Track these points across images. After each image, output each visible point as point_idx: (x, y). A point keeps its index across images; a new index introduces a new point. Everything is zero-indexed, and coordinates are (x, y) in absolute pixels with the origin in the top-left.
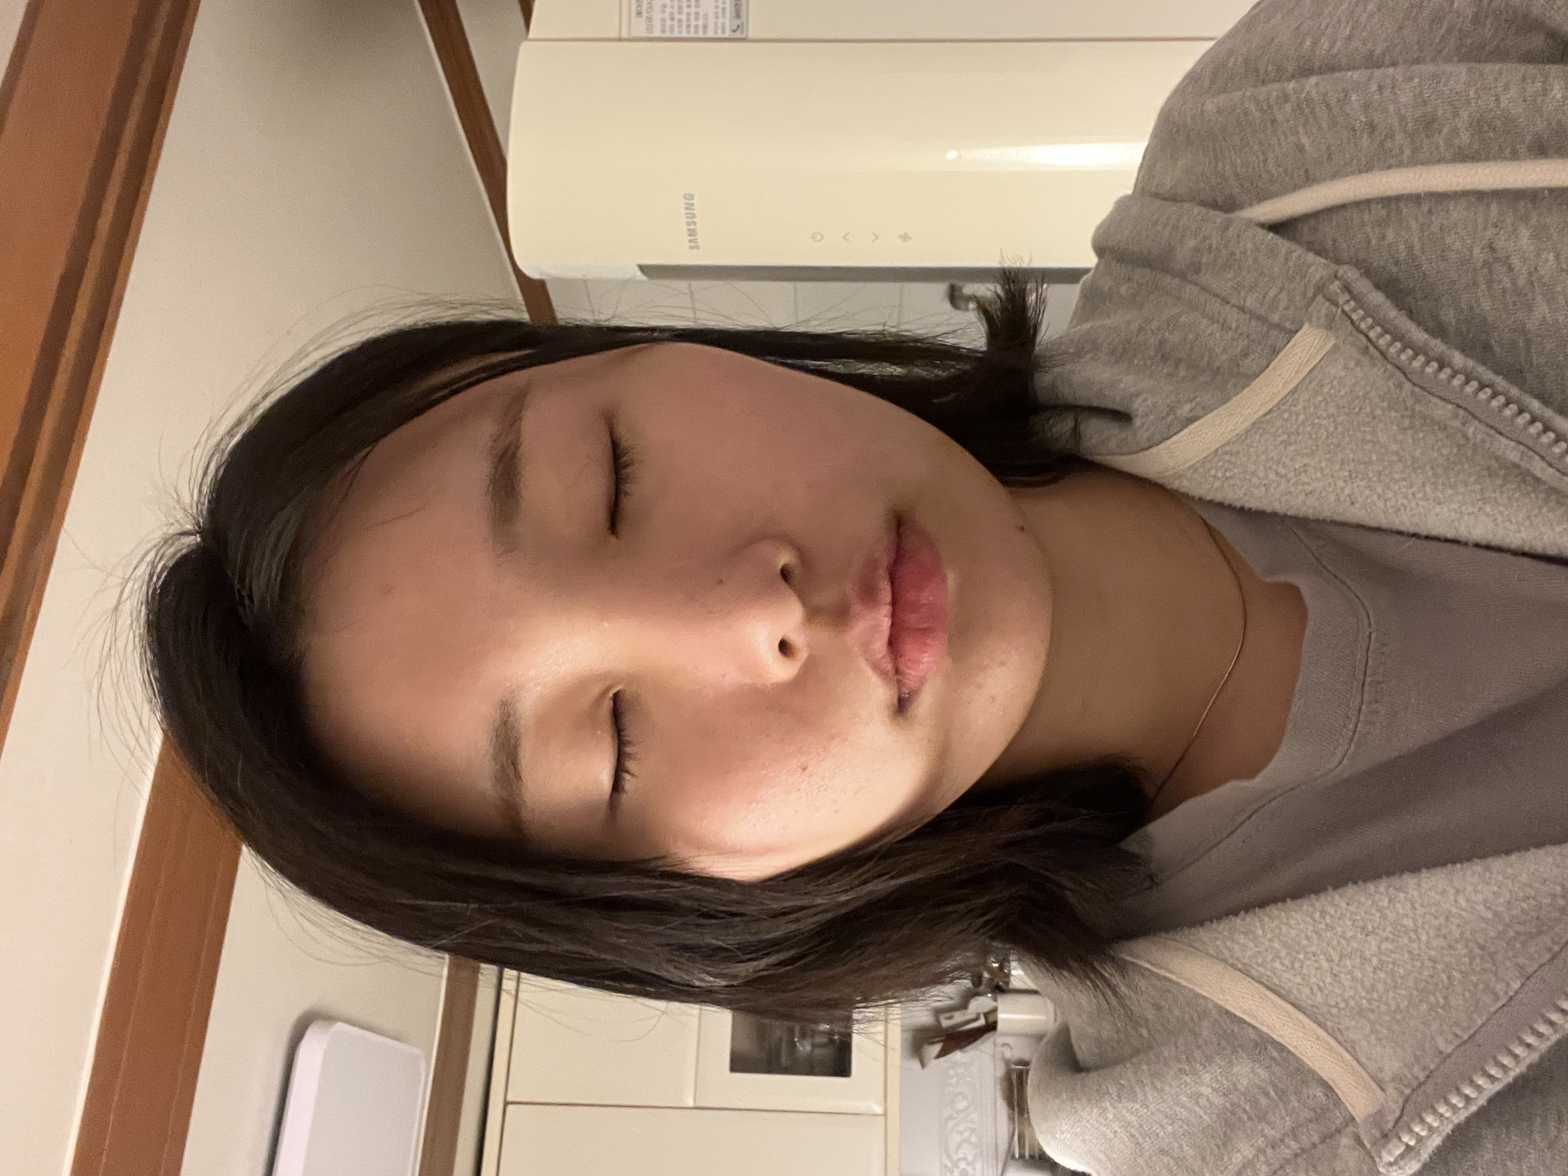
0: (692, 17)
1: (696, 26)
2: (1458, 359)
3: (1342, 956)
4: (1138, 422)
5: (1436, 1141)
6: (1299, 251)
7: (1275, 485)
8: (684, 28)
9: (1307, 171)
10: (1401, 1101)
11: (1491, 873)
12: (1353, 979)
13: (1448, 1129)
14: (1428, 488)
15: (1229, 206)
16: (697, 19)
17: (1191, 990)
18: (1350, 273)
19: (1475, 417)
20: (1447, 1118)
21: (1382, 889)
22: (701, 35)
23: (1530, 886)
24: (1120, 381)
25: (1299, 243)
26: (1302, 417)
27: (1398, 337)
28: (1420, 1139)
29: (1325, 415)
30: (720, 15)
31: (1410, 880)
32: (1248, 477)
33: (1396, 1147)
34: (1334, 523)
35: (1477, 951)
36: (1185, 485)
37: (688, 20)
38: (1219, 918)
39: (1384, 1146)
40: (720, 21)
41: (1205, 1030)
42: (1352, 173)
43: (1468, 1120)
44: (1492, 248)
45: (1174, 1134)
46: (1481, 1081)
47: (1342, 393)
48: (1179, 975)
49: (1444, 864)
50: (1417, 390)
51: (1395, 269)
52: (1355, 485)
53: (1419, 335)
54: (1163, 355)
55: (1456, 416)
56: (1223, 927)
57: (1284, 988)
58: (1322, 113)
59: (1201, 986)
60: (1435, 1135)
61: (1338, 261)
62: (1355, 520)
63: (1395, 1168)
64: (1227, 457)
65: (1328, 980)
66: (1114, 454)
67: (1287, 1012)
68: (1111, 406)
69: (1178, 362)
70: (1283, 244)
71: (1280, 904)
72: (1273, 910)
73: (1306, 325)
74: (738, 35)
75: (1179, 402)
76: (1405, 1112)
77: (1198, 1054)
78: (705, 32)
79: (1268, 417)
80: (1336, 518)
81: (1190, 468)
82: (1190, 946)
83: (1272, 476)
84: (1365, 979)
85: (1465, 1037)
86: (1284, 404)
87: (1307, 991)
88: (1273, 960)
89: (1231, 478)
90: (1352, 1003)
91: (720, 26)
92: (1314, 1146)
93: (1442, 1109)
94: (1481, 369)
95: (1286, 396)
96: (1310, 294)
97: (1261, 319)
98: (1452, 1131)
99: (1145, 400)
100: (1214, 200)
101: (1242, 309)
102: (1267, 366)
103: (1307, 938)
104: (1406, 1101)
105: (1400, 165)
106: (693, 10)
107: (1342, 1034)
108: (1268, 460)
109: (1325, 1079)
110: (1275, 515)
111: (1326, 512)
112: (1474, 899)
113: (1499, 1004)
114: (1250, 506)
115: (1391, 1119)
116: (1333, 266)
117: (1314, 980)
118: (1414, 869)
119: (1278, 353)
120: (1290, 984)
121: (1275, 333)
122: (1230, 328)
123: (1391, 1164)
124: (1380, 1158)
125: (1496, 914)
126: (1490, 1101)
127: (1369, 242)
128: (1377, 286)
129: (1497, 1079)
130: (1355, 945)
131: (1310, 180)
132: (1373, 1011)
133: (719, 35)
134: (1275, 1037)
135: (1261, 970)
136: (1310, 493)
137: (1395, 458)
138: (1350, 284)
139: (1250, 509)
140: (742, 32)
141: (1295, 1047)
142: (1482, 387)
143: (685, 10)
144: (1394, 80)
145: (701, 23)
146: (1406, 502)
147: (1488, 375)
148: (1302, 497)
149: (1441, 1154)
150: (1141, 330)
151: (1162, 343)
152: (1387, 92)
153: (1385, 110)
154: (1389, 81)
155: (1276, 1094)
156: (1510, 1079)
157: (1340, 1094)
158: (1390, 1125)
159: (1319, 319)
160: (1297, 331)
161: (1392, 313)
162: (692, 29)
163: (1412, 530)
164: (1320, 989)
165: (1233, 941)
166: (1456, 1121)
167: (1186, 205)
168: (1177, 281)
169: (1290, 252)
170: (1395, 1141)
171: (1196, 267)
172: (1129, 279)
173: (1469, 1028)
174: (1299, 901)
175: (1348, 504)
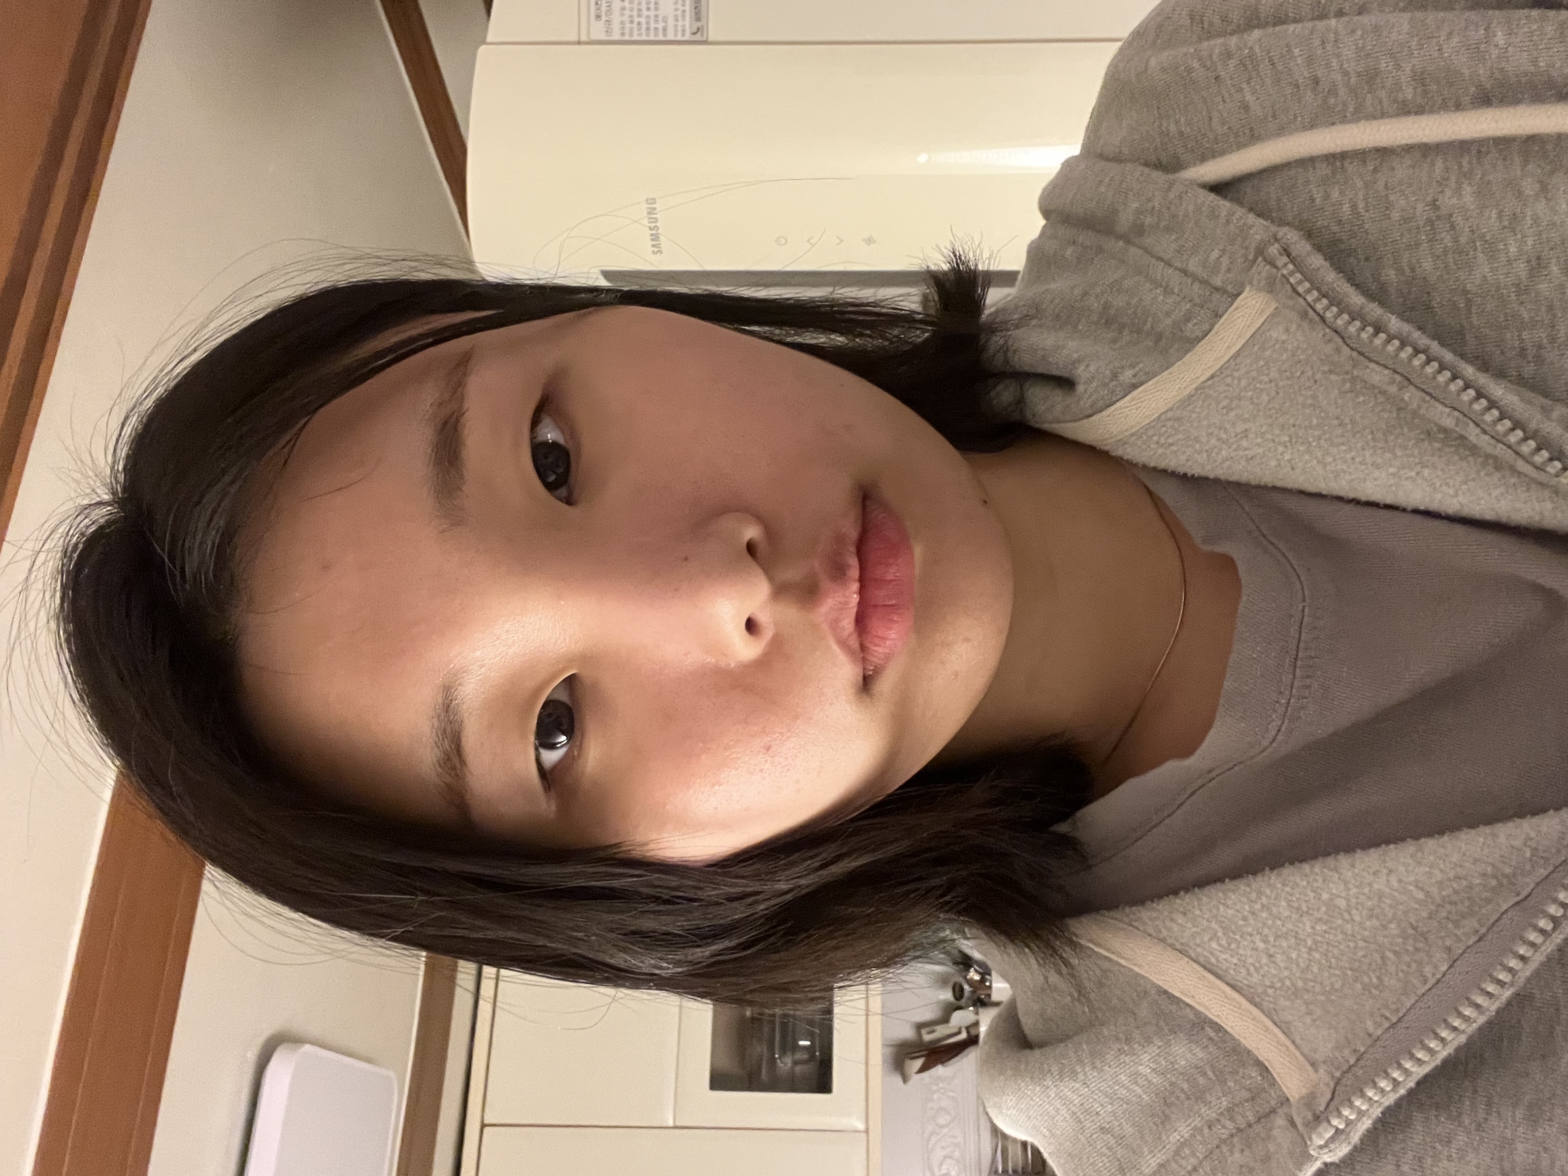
0: (652, 20)
1: (656, 29)
2: (1394, 323)
3: (1277, 937)
4: (1080, 388)
5: (1367, 1123)
6: (1240, 211)
7: (1216, 450)
8: (643, 31)
9: (1251, 129)
10: (1332, 1085)
11: (1423, 853)
12: (1289, 958)
13: (1377, 1112)
14: (1368, 453)
15: (1172, 166)
16: (657, 21)
17: (1131, 970)
18: (1291, 236)
19: (1411, 383)
20: (1377, 1101)
21: (1317, 870)
22: (661, 38)
23: (1461, 866)
24: (1064, 347)
25: (1241, 204)
26: (1243, 383)
27: (1335, 301)
28: (1349, 1123)
29: (1266, 379)
30: (680, 18)
31: (1344, 861)
32: (1190, 443)
33: (1326, 1131)
34: (1275, 488)
35: (1410, 931)
36: (1131, 453)
37: (648, 23)
38: (1160, 897)
39: (1315, 1128)
40: (680, 23)
41: (1144, 1011)
42: (1296, 130)
43: (1398, 1104)
44: (1434, 205)
45: (1113, 1113)
46: (1408, 1065)
47: (1284, 357)
48: (1119, 955)
49: (1377, 845)
50: (1354, 354)
51: (1335, 229)
52: (1295, 450)
53: (1356, 299)
54: (1107, 321)
55: (1393, 382)
56: (1163, 907)
57: (1221, 969)
58: (1265, 68)
59: (1140, 966)
60: (1365, 1119)
61: (1282, 223)
62: (1296, 486)
63: (1327, 1150)
64: (1169, 424)
65: (1265, 960)
66: (1058, 422)
67: (1224, 992)
68: (1055, 372)
69: (1123, 326)
70: (1224, 205)
71: (1218, 884)
72: (1211, 890)
73: (1248, 289)
74: (698, 37)
75: (1123, 367)
76: (1336, 1095)
77: (1136, 1034)
78: (665, 35)
79: (1210, 382)
80: (1279, 484)
81: (1133, 435)
82: (1131, 925)
83: (1213, 441)
84: (1300, 960)
85: (1394, 1020)
86: (1227, 368)
87: (1243, 971)
88: (1211, 939)
89: (1172, 444)
90: (1288, 983)
91: (679, 28)
92: (1250, 1126)
93: (1370, 1093)
94: (1416, 334)
95: (1229, 360)
96: (1251, 257)
97: (1204, 282)
98: (1382, 1113)
99: (1088, 366)
100: (1158, 160)
101: (1185, 272)
102: (1210, 331)
103: (1245, 919)
104: (1338, 1082)
105: (1344, 120)
106: (652, 13)
107: (1277, 1014)
108: (1209, 426)
109: (1261, 1059)
110: (1217, 481)
111: (1268, 479)
112: (1406, 880)
113: (1428, 986)
114: (1193, 472)
115: (1323, 1101)
116: (1274, 228)
117: (1250, 960)
118: (1349, 849)
119: (1221, 317)
120: (1228, 965)
121: (1218, 296)
122: (1173, 293)
123: (1321, 1147)
124: (1310, 1139)
125: (1427, 894)
126: (1418, 1084)
127: (1313, 200)
128: (1318, 248)
129: (1424, 1062)
130: (1290, 926)
131: (1254, 137)
132: (1308, 991)
133: (679, 38)
134: (1210, 1016)
135: (1199, 950)
136: (1252, 458)
137: (1335, 422)
138: (1288, 246)
139: (1193, 476)
140: (702, 35)
141: (1232, 1027)
142: (1417, 351)
143: (645, 13)
144: (1336, 33)
145: (660, 25)
146: (1345, 467)
147: (1423, 341)
148: (1243, 463)
149: (1372, 1136)
150: (1085, 294)
151: (1106, 307)
152: (1329, 47)
153: (1328, 66)
154: (1332, 36)
155: (1214, 1073)
156: (1438, 1062)
157: (1275, 1075)
158: (1322, 1108)
159: (1259, 282)
160: (1239, 294)
161: (1331, 276)
162: (652, 32)
163: (1352, 495)
164: (1257, 970)
165: (1172, 920)
166: (1387, 1104)
167: (1129, 166)
168: (1121, 244)
169: (1231, 214)
170: (1325, 1124)
171: (1139, 230)
172: (1074, 242)
173: (1397, 1010)
174: (1236, 882)
175: (1289, 469)
